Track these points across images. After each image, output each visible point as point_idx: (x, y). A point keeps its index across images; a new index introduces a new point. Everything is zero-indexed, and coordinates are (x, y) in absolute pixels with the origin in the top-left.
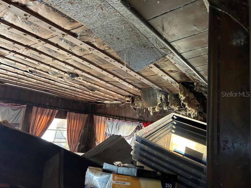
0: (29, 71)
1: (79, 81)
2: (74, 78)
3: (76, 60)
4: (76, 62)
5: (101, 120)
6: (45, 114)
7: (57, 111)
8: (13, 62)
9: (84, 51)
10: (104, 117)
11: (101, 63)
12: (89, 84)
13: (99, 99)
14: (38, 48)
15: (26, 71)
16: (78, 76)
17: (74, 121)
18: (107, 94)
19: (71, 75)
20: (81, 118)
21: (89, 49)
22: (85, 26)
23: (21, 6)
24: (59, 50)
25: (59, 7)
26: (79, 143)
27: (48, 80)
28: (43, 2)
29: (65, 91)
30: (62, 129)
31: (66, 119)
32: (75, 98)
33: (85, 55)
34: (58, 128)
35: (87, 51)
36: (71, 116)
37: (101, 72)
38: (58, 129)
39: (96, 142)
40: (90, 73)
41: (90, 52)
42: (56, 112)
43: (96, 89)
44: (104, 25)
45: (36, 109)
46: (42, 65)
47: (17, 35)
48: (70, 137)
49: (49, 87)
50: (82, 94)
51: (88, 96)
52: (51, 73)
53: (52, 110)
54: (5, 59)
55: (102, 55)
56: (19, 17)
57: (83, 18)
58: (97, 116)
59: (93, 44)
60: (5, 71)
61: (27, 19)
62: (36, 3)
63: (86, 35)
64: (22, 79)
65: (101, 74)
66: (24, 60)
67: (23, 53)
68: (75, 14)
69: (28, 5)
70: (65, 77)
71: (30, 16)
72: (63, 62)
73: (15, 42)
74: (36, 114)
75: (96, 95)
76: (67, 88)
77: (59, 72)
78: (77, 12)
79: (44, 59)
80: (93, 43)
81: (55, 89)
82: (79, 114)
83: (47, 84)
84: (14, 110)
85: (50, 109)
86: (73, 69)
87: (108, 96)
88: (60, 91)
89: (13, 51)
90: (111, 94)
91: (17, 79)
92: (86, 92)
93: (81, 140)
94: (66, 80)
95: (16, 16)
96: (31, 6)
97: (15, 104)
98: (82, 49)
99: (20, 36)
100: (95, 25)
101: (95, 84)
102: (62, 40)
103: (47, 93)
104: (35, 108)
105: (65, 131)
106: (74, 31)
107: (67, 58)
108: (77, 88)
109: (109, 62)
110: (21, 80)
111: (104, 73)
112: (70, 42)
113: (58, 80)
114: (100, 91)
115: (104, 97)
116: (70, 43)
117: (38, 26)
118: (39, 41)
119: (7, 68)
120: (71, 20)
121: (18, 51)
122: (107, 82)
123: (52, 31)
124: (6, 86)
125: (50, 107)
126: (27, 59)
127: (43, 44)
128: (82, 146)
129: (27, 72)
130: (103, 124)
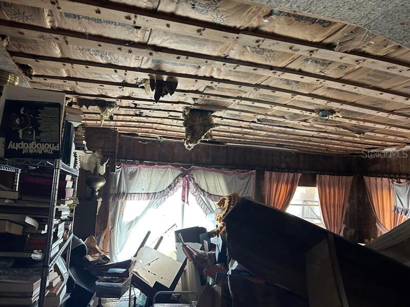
0: (256, 121)
1: (335, 121)
2: (327, 118)
3: (331, 86)
4: (330, 90)
5: (380, 184)
6: (283, 182)
7: (300, 175)
8: (237, 113)
9: (346, 67)
10: (387, 179)
11: (379, 80)
12: (354, 122)
13: (371, 146)
14: (271, 85)
15: (253, 122)
16: (332, 112)
17: (330, 189)
18: (391, 135)
19: (321, 113)
20: (340, 184)
21: (357, 61)
22: (350, 26)
23: (252, 31)
24: (303, 77)
25: (309, 10)
26: (344, 226)
27: (284, 129)
28: (282, 14)
29: (310, 141)
30: (311, 203)
31: (316, 186)
32: (327, 150)
33: (347, 74)
34: (305, 201)
35: (352, 65)
36: (323, 181)
37: (380, 96)
38: (305, 204)
39: (377, 224)
40: (357, 102)
41: (357, 67)
42: (299, 177)
43: (367, 129)
44: (389, 10)
45: (269, 174)
46: (277, 108)
47: (245, 73)
48: (326, 216)
49: (284, 140)
50: (339, 142)
51: (351, 143)
52: (289, 116)
53: (292, 174)
54: (228, 111)
55: (382, 66)
56: (248, 48)
57: (349, 12)
58: (371, 178)
59: (364, 51)
60: (227, 127)
61: (259, 46)
62: (272, 18)
63: (351, 40)
64: (246, 134)
65: (379, 99)
66: (251, 106)
67: (251, 97)
68: (333, 12)
69: (261, 26)
70: (310, 118)
71: (263, 41)
72: (310, 95)
73: (241, 84)
74: (270, 182)
75: (366, 141)
76: (313, 136)
77: (301, 113)
78: (337, 7)
79: (279, 97)
80: (364, 49)
81: (293, 141)
82: (336, 176)
83: (281, 135)
84: (242, 179)
85: (290, 173)
86: (326, 103)
87: (393, 138)
88: (302, 142)
89: (238, 98)
90: (398, 134)
91: (241, 135)
92: (347, 138)
93: (346, 220)
94: (313, 123)
95: (244, 47)
96: (264, 25)
97: (241, 170)
98: (342, 66)
99: (249, 73)
100: (370, 17)
101: (365, 121)
102: (308, 60)
103: (281, 148)
104: (267, 174)
105: (317, 205)
106: (329, 41)
107: (315, 86)
108: (330, 133)
109: (397, 73)
110: (246, 136)
111: (386, 96)
112: (322, 59)
113: (299, 125)
114: (374, 132)
115: (384, 141)
116: (321, 61)
117: (273, 52)
118: (273, 72)
119: (229, 123)
120: (325, 24)
121: (244, 96)
122: (392, 112)
123: (293, 52)
124: (228, 147)
125: (289, 169)
126: (256, 104)
127: (279, 76)
128: (350, 231)
129: (255, 122)
130: (385, 192)
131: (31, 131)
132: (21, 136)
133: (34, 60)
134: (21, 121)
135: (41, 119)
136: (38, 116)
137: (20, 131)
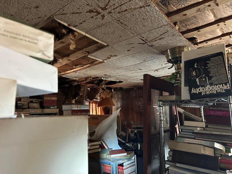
131: (204, 78)
132: (198, 83)
133: (197, 31)
134: (196, 72)
135: (210, 68)
136: (208, 66)
137: (197, 80)
